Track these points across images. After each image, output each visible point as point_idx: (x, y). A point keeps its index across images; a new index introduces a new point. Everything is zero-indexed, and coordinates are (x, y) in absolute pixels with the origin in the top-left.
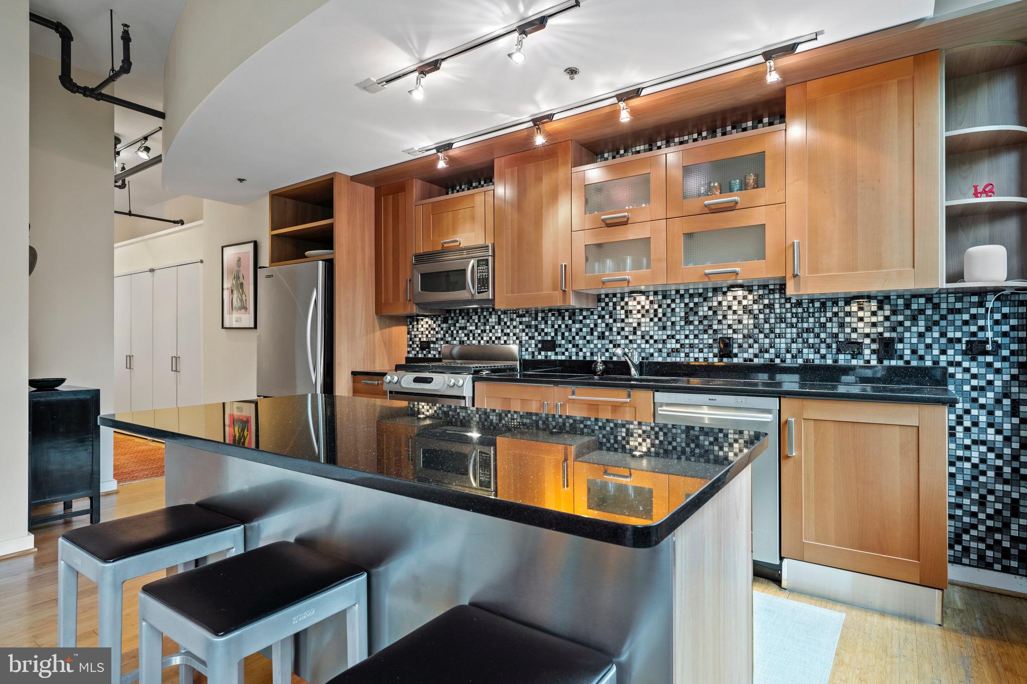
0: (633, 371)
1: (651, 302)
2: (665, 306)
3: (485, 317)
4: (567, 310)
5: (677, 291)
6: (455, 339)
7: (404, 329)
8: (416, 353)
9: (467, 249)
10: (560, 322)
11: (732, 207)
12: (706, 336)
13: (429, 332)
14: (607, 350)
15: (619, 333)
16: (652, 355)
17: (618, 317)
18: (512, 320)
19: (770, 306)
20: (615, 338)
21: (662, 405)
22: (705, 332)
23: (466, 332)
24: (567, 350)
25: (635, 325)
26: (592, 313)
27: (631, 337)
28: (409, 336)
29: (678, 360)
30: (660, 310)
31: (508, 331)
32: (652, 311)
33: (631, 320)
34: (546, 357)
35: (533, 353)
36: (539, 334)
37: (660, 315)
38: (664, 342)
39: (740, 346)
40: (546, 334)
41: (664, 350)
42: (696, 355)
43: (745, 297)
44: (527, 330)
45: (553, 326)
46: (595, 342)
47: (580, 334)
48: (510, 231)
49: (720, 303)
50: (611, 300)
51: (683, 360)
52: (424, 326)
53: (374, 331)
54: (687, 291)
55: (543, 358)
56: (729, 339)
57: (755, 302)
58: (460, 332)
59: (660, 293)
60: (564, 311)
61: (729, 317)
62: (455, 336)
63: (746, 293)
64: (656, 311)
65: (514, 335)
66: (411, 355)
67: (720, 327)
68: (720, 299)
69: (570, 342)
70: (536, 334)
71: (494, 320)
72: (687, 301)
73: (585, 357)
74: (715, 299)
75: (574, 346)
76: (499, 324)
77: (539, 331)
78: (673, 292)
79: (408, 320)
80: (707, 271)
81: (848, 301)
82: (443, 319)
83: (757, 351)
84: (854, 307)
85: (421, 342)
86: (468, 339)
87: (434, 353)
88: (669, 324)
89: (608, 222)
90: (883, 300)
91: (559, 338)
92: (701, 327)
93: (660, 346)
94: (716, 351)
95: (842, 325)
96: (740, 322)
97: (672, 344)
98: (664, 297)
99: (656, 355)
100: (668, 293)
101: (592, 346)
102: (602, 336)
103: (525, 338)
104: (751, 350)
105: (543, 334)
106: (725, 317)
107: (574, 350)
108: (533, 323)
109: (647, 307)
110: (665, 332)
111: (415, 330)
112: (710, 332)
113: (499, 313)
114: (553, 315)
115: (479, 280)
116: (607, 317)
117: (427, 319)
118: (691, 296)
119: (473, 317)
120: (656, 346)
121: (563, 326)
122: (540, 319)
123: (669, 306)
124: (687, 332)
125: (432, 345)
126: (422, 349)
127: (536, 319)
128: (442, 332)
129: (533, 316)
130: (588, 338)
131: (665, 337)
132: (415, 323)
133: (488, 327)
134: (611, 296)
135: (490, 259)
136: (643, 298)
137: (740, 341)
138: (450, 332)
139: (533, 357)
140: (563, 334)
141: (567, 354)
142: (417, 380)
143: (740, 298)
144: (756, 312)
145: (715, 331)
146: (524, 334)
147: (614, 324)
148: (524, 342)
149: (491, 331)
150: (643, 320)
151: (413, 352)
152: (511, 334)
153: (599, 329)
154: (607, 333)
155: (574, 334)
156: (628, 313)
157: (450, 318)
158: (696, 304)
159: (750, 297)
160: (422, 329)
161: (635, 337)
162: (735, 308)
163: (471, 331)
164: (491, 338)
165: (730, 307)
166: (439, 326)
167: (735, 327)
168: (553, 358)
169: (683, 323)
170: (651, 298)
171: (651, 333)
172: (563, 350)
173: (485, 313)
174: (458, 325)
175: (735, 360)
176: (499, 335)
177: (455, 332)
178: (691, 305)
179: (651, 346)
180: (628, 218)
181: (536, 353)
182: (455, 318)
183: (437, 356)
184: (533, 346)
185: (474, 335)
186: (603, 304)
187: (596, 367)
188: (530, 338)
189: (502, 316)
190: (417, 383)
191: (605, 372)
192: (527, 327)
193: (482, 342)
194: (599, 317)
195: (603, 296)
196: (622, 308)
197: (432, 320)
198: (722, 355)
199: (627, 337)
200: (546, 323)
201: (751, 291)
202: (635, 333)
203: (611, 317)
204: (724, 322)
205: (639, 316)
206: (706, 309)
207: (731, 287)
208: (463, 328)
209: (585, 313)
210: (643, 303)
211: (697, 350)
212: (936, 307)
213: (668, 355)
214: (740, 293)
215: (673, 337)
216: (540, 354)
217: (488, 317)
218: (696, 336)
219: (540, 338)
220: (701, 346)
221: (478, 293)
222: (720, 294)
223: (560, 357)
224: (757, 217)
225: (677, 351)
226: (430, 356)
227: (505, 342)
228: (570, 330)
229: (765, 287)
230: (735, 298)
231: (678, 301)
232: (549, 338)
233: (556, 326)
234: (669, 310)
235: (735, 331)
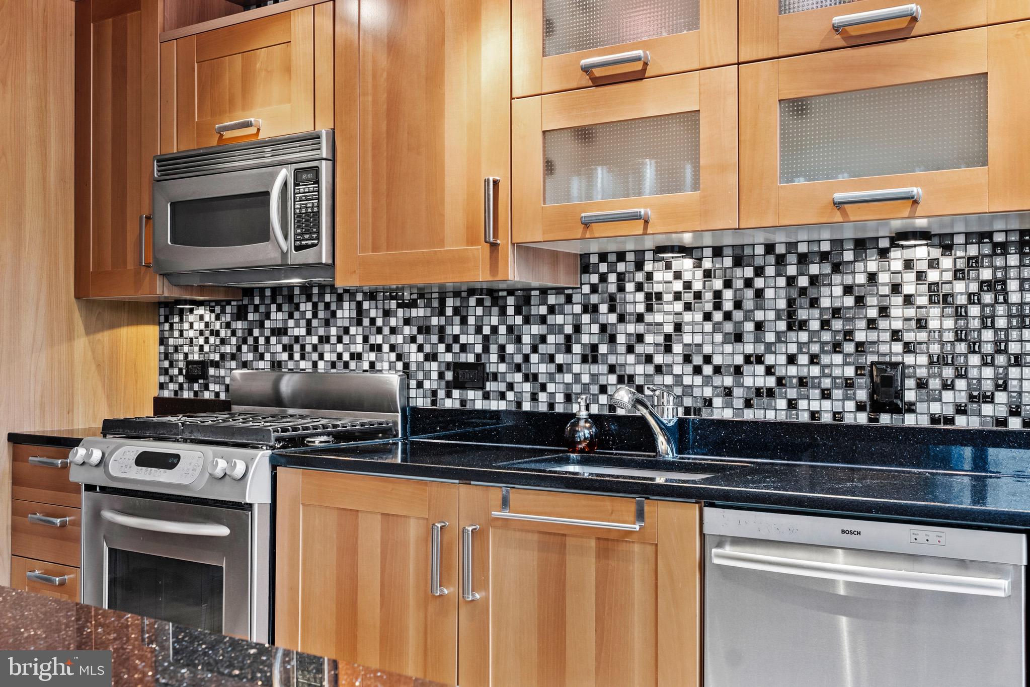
0: (662, 444)
1: (708, 274)
2: (739, 284)
3: (327, 306)
4: (511, 292)
5: (770, 248)
6: (262, 357)
7: (151, 332)
8: (177, 387)
9: (274, 143)
10: (495, 321)
11: (901, 32)
12: (838, 359)
13: (207, 341)
14: (603, 389)
15: (630, 349)
16: (708, 402)
17: (630, 308)
18: (387, 313)
19: (997, 286)
20: (621, 360)
21: (721, 541)
22: (837, 347)
23: (285, 340)
24: (510, 386)
25: (669, 329)
26: (569, 300)
27: (658, 359)
28: (162, 349)
29: (770, 415)
30: (728, 294)
31: (379, 339)
32: (708, 296)
33: (658, 318)
34: (463, 402)
35: (434, 393)
36: (449, 349)
37: (728, 306)
38: (738, 371)
39: (921, 384)
40: (464, 348)
41: (738, 392)
42: (815, 406)
43: (933, 264)
44: (420, 339)
45: (479, 330)
46: (576, 368)
47: (542, 348)
48: (370, 98)
49: (872, 277)
50: (612, 269)
51: (782, 417)
52: (196, 326)
53: (70, 338)
54: (792, 246)
55: (457, 405)
56: (895, 365)
57: (959, 274)
58: (273, 340)
59: (728, 251)
60: (505, 293)
61: (895, 312)
62: (261, 349)
63: (936, 253)
64: (718, 295)
65: (393, 348)
66: (166, 394)
67: (873, 336)
68: (872, 266)
69: (518, 368)
70: (442, 348)
71: (347, 315)
72: (792, 270)
73: (551, 406)
74: (859, 266)
75: (526, 378)
76: (359, 323)
77: (450, 340)
78: (760, 250)
79: (162, 311)
80: (839, 196)
82: (235, 311)
83: (963, 398)
85: (189, 363)
86: (291, 357)
87: (217, 388)
88: (749, 326)
89: (598, 72)
91: (494, 358)
92: (826, 336)
93: (728, 381)
94: (862, 395)
96: (921, 324)
98: (738, 262)
99: (718, 402)
100: (748, 251)
101: (568, 378)
103: (416, 357)
104: (948, 396)
105: (456, 348)
106: (884, 311)
107: (527, 387)
108: (435, 321)
109: (697, 286)
110: (739, 347)
111: (176, 334)
112: (849, 348)
113: (360, 297)
114: (480, 303)
115: (298, 216)
116: (604, 308)
117: (200, 311)
118: (803, 259)
119: (302, 307)
120: (717, 381)
121: (502, 329)
122: (449, 312)
123: (748, 283)
124: (793, 349)
125: (212, 371)
126: (191, 378)
127: (441, 312)
128: (234, 340)
129: (436, 304)
130: (560, 358)
131: (739, 360)
132: (176, 319)
133: (333, 331)
134: (612, 258)
135: (325, 167)
136: (688, 263)
137: (922, 372)
138: (250, 340)
139: (434, 403)
140: (502, 348)
141: (510, 396)
142: (144, 460)
143: (922, 266)
144: (962, 300)
145: (860, 347)
146: (414, 347)
147: (621, 327)
148: (413, 367)
149: (340, 340)
150: (688, 317)
151: (172, 386)
152: (386, 348)
153: (585, 339)
154: (603, 349)
155: (527, 349)
156: (653, 300)
157: (251, 308)
158: (814, 280)
159: (947, 263)
160: (191, 334)
161: (668, 359)
162: (908, 289)
163: (297, 339)
164: (340, 356)
165: (896, 288)
166: (228, 325)
167: (908, 337)
168: (479, 405)
169: (782, 326)
170: (707, 264)
171: (707, 349)
172: (502, 387)
173: (328, 298)
174: (267, 324)
175: (910, 420)
176: (359, 349)
177: (262, 340)
178: (803, 282)
179: (707, 380)
180: (646, 64)
181: (441, 394)
182: (262, 309)
183: (223, 396)
184: (435, 375)
185: (303, 348)
186: (595, 278)
187: (574, 432)
188: (427, 358)
189: (366, 305)
190: (144, 468)
191: (593, 442)
192: (420, 331)
193: (321, 365)
194: (585, 310)
195: (594, 259)
196: (639, 287)
197: (212, 311)
198: (876, 406)
199: (649, 359)
200: (464, 321)
201: (947, 248)
202: (668, 349)
203: (612, 309)
204: (883, 324)
205: (679, 306)
206: (838, 291)
207: (899, 238)
208: (280, 332)
209: (552, 300)
210: (687, 276)
211: (816, 393)
213: (748, 404)
214: (921, 252)
215: (759, 360)
216: (449, 395)
217: (333, 307)
218: (814, 359)
219: (449, 357)
220: (826, 383)
221: (298, 248)
222: (872, 254)
223: (495, 405)
225: (770, 393)
226: (207, 395)
227: (372, 365)
228: (519, 340)
229: (983, 236)
230: (908, 264)
231: (770, 271)
232: (471, 358)
233: (486, 330)
234: (750, 293)
235: (908, 348)
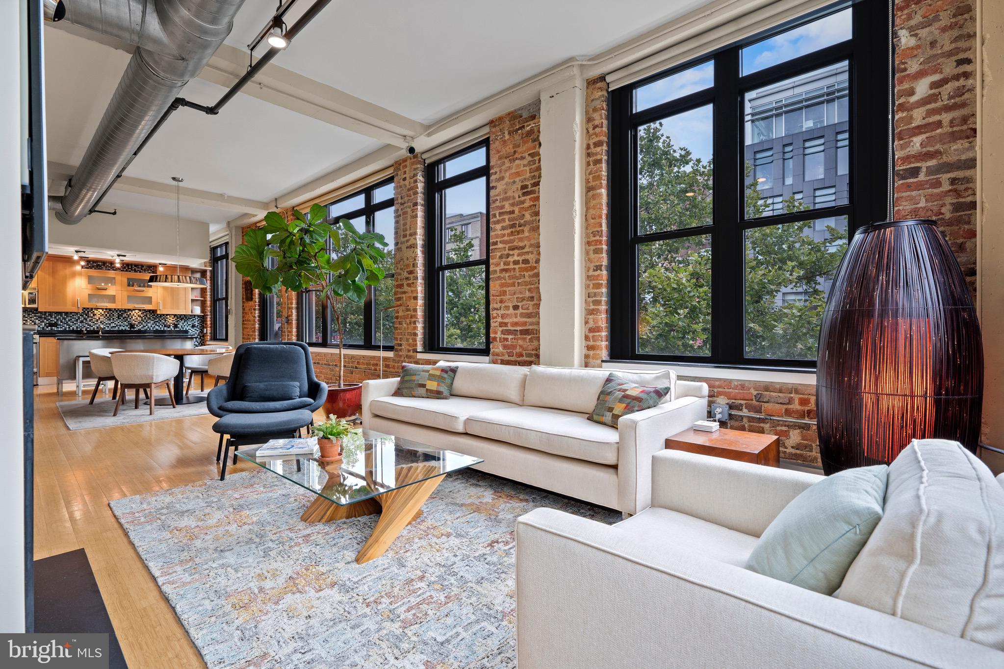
1: (104, 312)
2: (110, 313)
4: (63, 313)
11: (143, 291)
12: (125, 323)
14: (85, 327)
16: (105, 328)
17: (90, 316)
19: (146, 315)
20: (88, 323)
22: (125, 321)
24: (63, 326)
25: (97, 318)
27: (96, 323)
32: (104, 315)
33: (95, 317)
37: (108, 316)
42: (122, 328)
45: (55, 318)
46: (79, 324)
47: (71, 321)
49: (130, 314)
54: (118, 309)
56: (133, 323)
60: (61, 313)
64: (106, 315)
67: (130, 320)
69: (65, 324)
72: (118, 312)
73: (73, 329)
74: (128, 312)
75: (67, 325)
81: (167, 315)
83: (142, 327)
84: (168, 317)
88: (112, 319)
89: (97, 288)
90: (175, 315)
91: (59, 322)
92: (123, 320)
93: (108, 325)
95: (165, 321)
96: (137, 319)
97: (113, 325)
98: (110, 311)
101: (77, 325)
102: (82, 322)
104: (140, 327)
106: (132, 317)
110: (110, 321)
115: (29, 300)
118: (120, 311)
120: (106, 325)
124: (118, 321)
130: (75, 322)
131: (110, 323)
134: (86, 309)
135: (36, 293)
136: (101, 310)
137: (137, 324)
140: (61, 321)
141: (63, 328)
143: (137, 313)
144: (142, 317)
145: (128, 321)
150: (101, 317)
154: (84, 321)
155: (67, 321)
156: (94, 315)
158: (122, 313)
159: (140, 313)
162: (135, 315)
165: (133, 315)
167: (135, 320)
168: (55, 329)
169: (117, 319)
171: (104, 321)
172: (61, 326)
178: (120, 314)
179: (104, 325)
196: (92, 313)
198: (130, 328)
199: (94, 323)
200: (51, 317)
201: (141, 311)
204: (132, 319)
205: (99, 316)
206: (125, 315)
210: (101, 312)
212: (186, 318)
213: (111, 328)
214: (138, 311)
215: (113, 323)
218: (122, 323)
222: (130, 311)
224: (149, 295)
225: (115, 327)
229: (145, 310)
230: (135, 313)
231: (115, 312)
234: (111, 315)
235: (135, 322)
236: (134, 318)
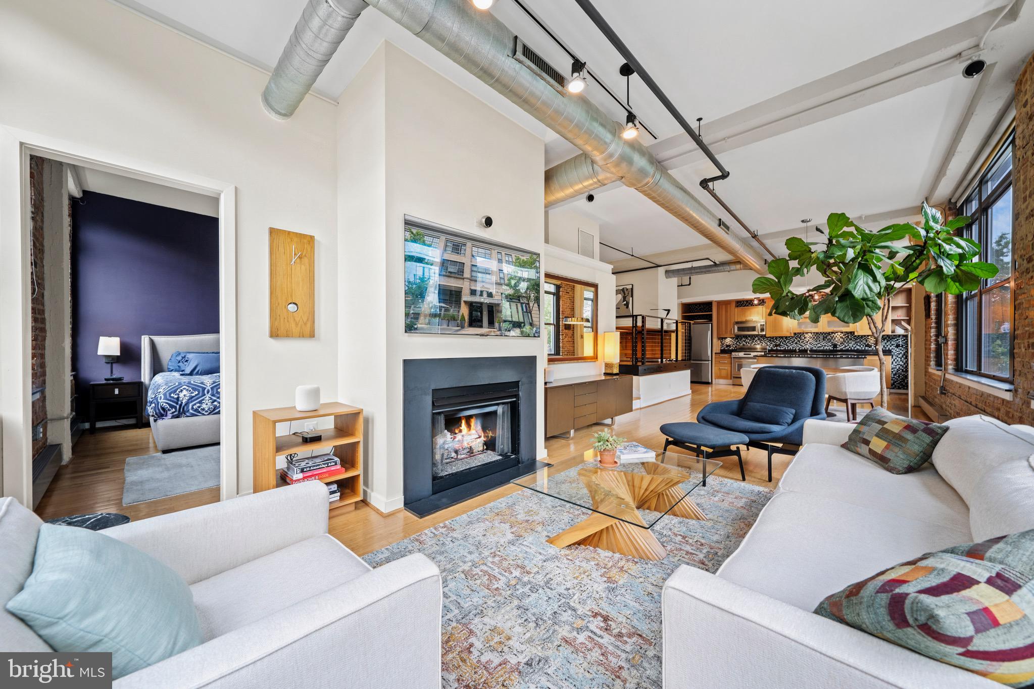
1: (813, 335)
4: (784, 337)
9: (756, 322)
10: (782, 340)
14: (798, 347)
17: (802, 339)
19: (848, 337)
20: (801, 344)
22: (829, 342)
25: (807, 341)
26: (793, 338)
30: (815, 337)
36: (774, 343)
38: (817, 345)
39: (839, 345)
40: (777, 343)
43: (841, 335)
44: (769, 342)
45: (779, 341)
49: (833, 336)
50: (799, 335)
56: (836, 344)
59: (815, 333)
69: (785, 345)
72: (823, 335)
73: (790, 349)
84: (870, 337)
95: (867, 341)
97: (819, 345)
100: (818, 333)
102: (796, 343)
104: (842, 346)
107: (787, 347)
110: (817, 342)
114: (779, 338)
116: (798, 338)
120: (814, 346)
122: (774, 339)
124: (824, 342)
130: (792, 344)
140: (783, 343)
144: (844, 338)
145: (832, 342)
155: (787, 343)
156: (805, 338)
158: (826, 336)
161: (808, 344)
162: (838, 337)
169: (822, 340)
171: (813, 343)
172: (783, 347)
187: (795, 351)
196: (803, 336)
199: (805, 344)
205: (809, 338)
206: (829, 337)
209: (790, 338)
210: (810, 335)
212: (889, 337)
213: (818, 348)
220: (828, 346)
234: (818, 337)
235: (838, 342)
236: (836, 339)
